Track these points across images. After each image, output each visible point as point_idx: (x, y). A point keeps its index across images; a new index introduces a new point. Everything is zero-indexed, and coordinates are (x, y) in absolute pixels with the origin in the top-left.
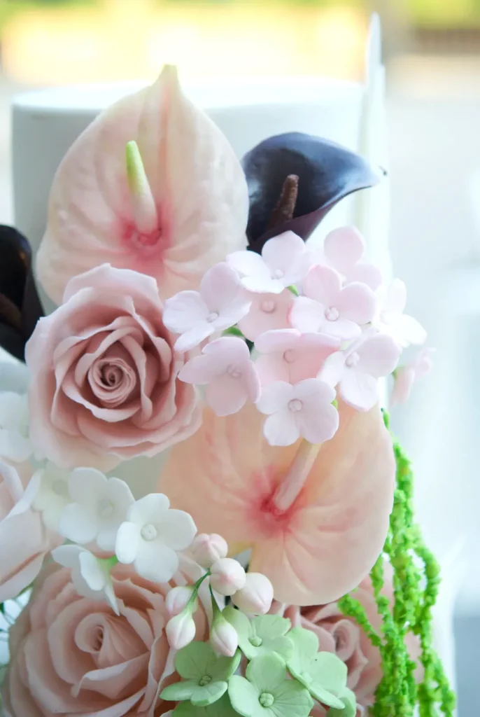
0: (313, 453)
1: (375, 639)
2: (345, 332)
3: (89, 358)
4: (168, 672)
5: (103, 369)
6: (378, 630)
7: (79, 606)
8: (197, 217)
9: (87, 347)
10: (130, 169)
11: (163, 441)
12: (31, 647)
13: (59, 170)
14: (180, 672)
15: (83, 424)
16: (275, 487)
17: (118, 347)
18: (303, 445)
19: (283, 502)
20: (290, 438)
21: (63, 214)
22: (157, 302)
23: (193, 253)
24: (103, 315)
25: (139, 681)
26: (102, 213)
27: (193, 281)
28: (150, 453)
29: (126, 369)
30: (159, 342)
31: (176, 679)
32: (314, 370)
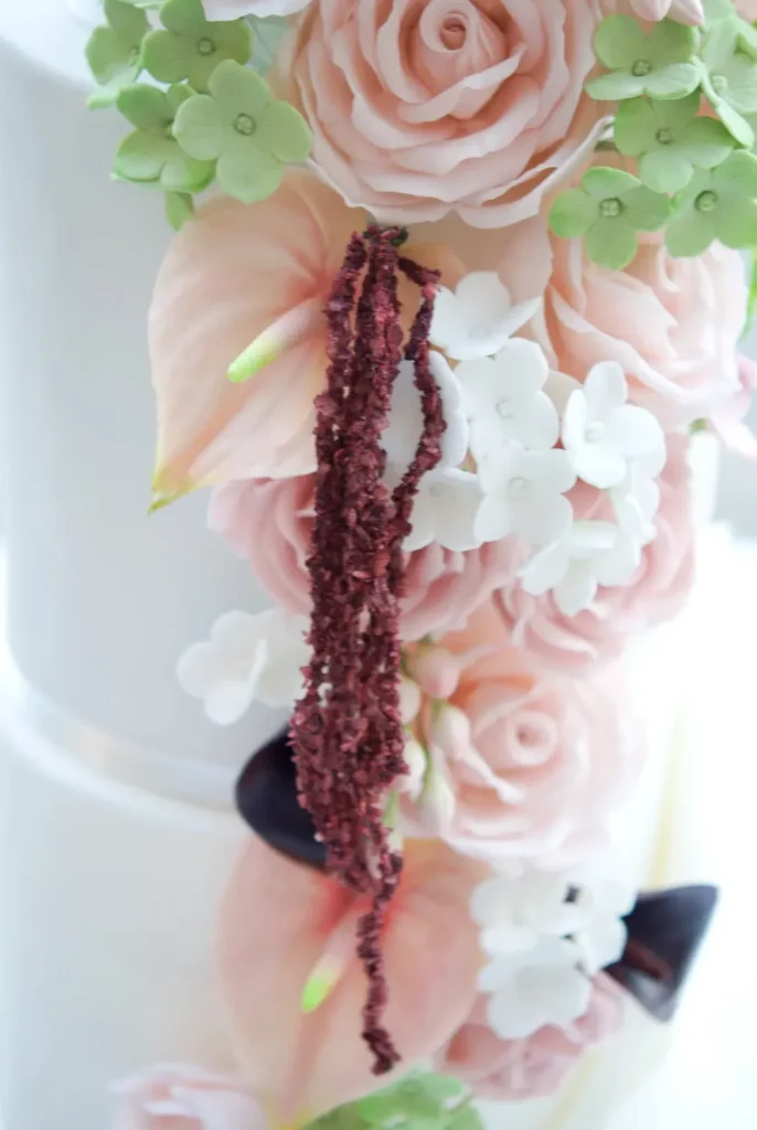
14: (609, 62)
31: (603, 72)
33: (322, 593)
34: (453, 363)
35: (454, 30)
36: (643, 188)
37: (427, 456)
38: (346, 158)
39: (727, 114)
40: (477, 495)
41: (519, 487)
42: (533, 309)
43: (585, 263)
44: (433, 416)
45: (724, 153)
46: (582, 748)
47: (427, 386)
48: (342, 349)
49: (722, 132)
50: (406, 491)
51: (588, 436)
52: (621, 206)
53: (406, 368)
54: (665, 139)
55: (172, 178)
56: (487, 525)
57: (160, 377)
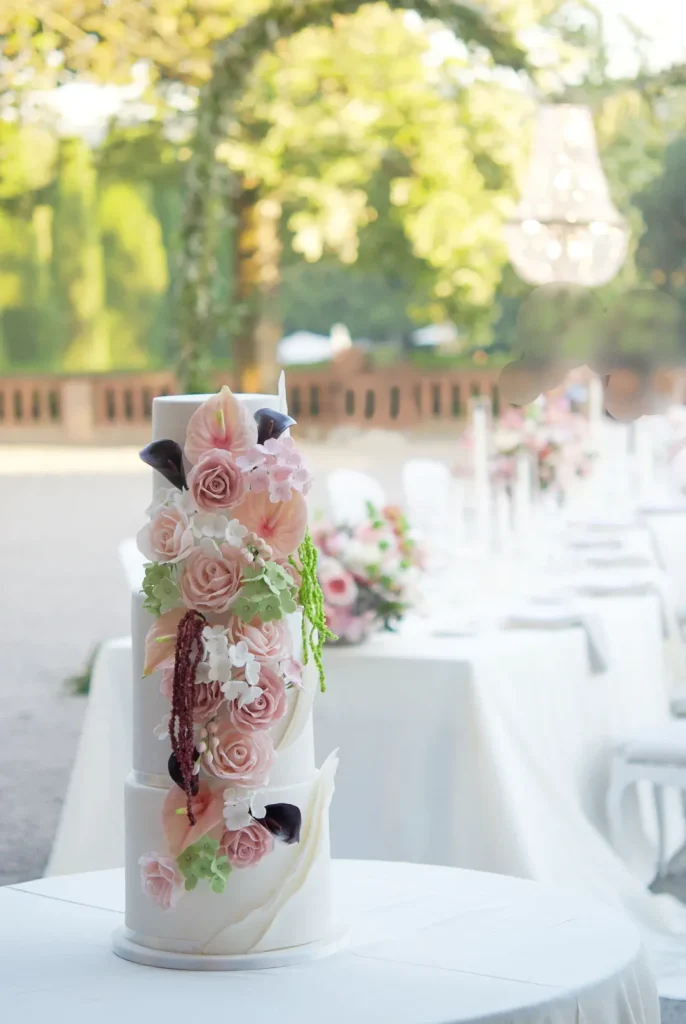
0: (282, 507)
1: (299, 572)
2: (294, 467)
3: (211, 478)
4: (241, 575)
5: (214, 482)
6: (301, 568)
7: (205, 561)
8: (242, 434)
9: (207, 476)
10: (220, 420)
11: (234, 505)
12: (189, 576)
13: (190, 421)
14: (246, 575)
15: (207, 502)
16: (268, 521)
17: (218, 476)
18: (281, 503)
19: (271, 525)
20: (277, 501)
21: (193, 435)
22: (231, 461)
23: (240, 446)
24: (212, 465)
25: (229, 582)
26: (207, 435)
27: (243, 453)
28: (231, 508)
29: (222, 482)
30: (232, 473)
31: (243, 578)
32: (285, 478)
33: (175, 692)
34: (207, 640)
35: (214, 570)
36: (252, 603)
37: (199, 659)
38: (191, 600)
39: (273, 588)
40: (209, 668)
41: (221, 667)
42: (229, 630)
43: (242, 622)
44: (201, 650)
45: (270, 595)
46: (254, 758)
47: (199, 642)
48: (181, 634)
49: (270, 591)
50: (195, 667)
51: (237, 657)
52: (248, 608)
53: (195, 640)
54: (258, 593)
55: (154, 605)
56: (213, 676)
57: (146, 650)
